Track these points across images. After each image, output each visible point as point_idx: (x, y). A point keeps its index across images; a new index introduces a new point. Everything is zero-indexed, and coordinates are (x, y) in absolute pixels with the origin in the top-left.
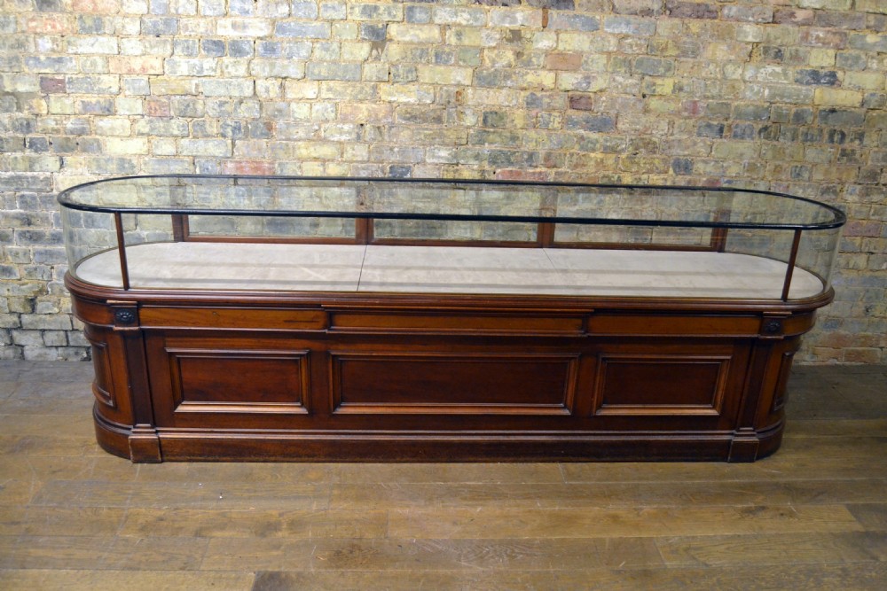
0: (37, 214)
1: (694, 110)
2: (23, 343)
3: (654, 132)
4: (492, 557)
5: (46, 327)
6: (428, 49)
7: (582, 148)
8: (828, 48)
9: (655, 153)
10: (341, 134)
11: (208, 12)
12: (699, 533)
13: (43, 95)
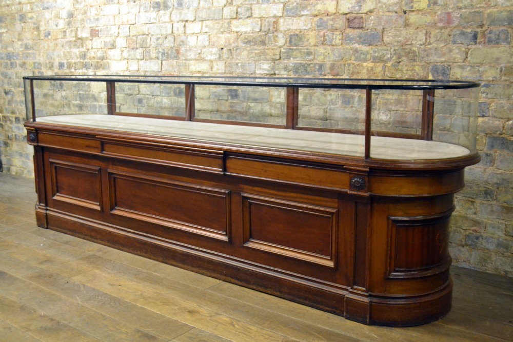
1: (449, 19)
3: (413, 42)
7: (356, 59)
9: (415, 60)
10: (211, 55)
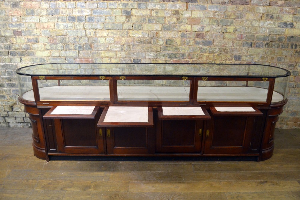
0: (13, 77)
1: (241, 37)
2: (9, 121)
3: (227, 46)
4: (165, 199)
5: (17, 116)
6: (146, 18)
7: (201, 52)
8: (290, 14)
9: (227, 53)
10: (116, 48)
11: (70, 7)
12: (242, 191)
13: (14, 36)
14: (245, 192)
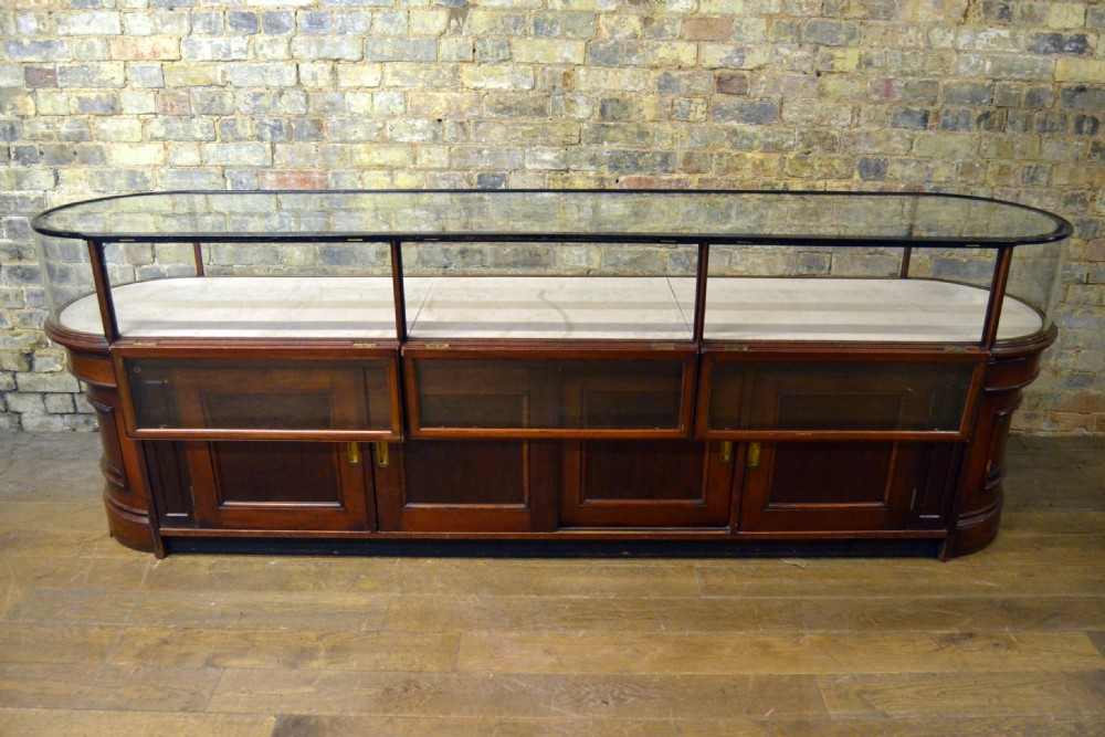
0: (29, 245)
1: (887, 90)
2: (20, 409)
3: (833, 122)
4: (593, 700)
5: (47, 390)
6: (524, 16)
9: (833, 151)
10: (413, 133)
12: (879, 670)
13: (29, 90)
14: (892, 675)
